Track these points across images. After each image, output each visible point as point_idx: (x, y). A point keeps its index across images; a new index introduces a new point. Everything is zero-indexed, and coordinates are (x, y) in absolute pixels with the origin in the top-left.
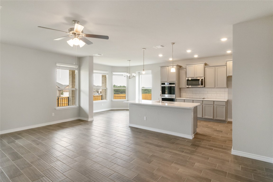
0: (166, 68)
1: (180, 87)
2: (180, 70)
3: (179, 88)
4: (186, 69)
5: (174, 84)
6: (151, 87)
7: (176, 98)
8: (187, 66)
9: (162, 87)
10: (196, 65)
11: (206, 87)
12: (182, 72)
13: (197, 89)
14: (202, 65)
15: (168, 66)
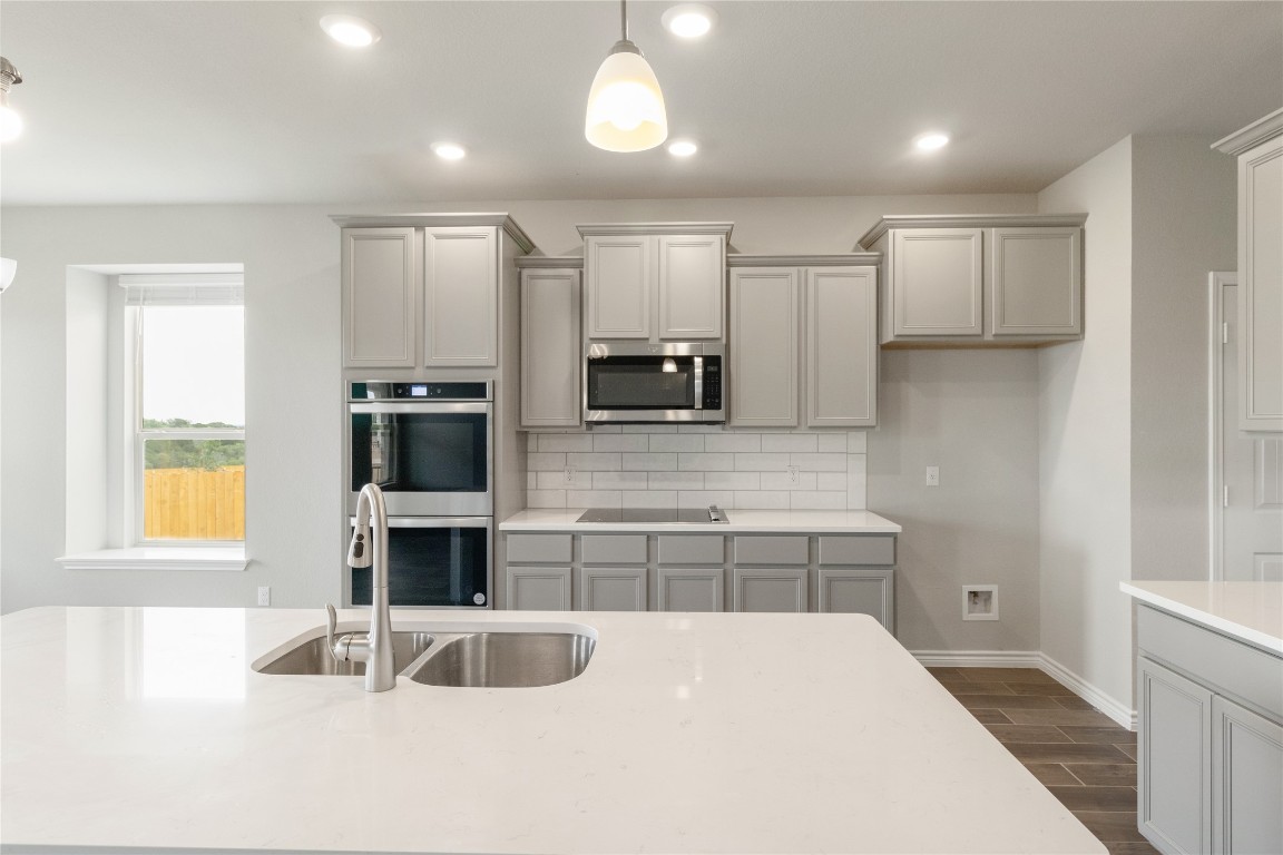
0: (402, 238)
1: (524, 423)
2: (526, 272)
3: (518, 433)
4: (579, 265)
5: (476, 390)
6: (242, 422)
7: (503, 526)
8: (592, 240)
9: (355, 416)
10: (666, 239)
11: (735, 422)
12: (548, 291)
13: (659, 438)
14: (708, 244)
15: (420, 225)
